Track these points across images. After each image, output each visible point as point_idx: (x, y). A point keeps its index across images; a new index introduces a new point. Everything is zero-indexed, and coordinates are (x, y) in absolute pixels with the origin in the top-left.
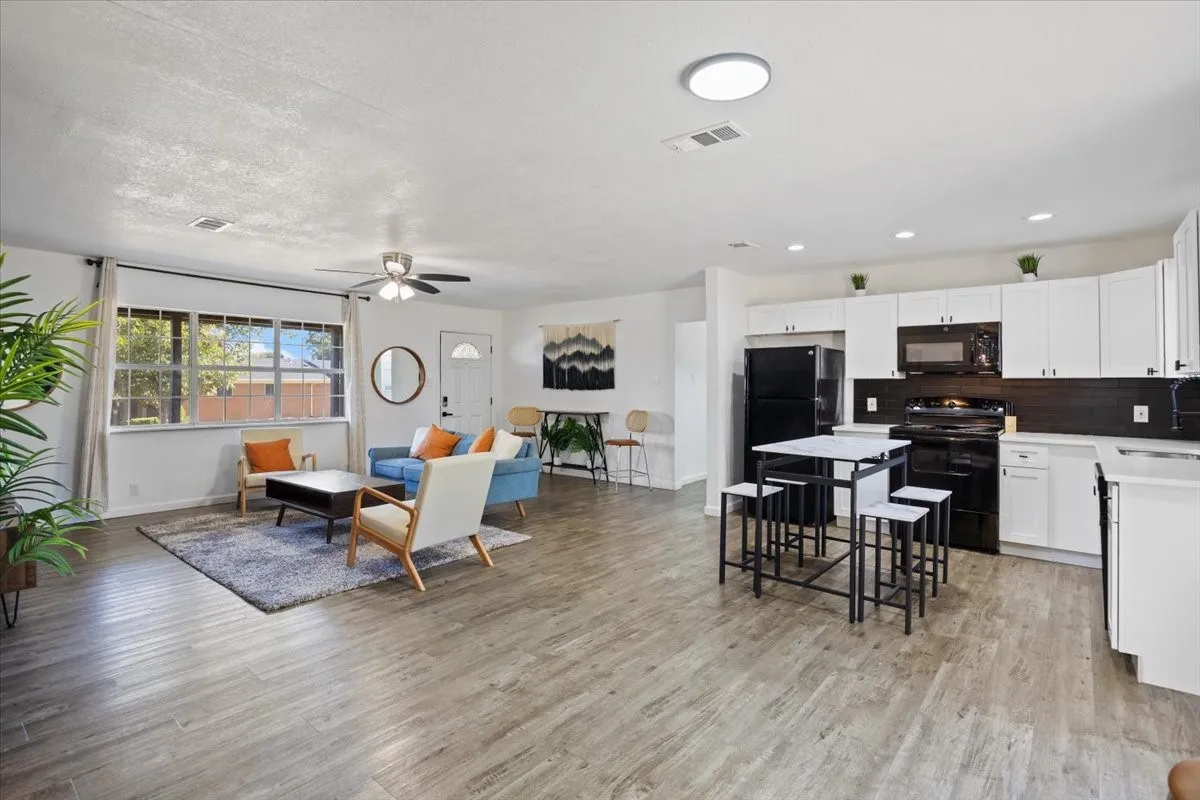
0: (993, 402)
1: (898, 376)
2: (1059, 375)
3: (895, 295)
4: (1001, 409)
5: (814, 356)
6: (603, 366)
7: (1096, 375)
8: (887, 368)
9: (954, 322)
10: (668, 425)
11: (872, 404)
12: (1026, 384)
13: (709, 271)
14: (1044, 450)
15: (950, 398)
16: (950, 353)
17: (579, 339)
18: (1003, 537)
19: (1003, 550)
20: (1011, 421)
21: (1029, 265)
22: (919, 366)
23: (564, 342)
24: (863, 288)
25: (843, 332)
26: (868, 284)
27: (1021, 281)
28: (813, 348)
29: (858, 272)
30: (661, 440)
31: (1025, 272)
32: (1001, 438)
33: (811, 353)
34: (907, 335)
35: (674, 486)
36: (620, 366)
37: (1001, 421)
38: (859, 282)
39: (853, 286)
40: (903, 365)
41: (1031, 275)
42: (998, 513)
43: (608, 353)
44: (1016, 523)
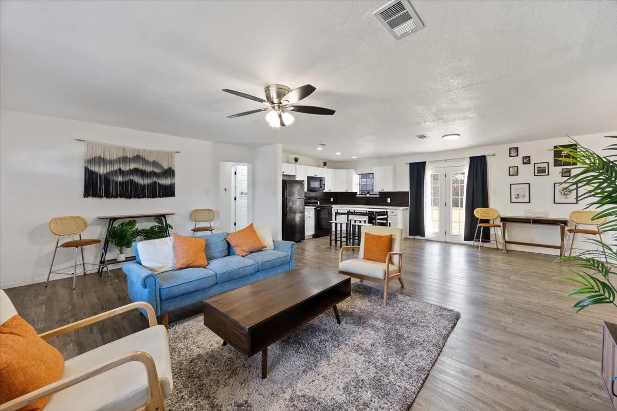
1: (307, 191)
3: (306, 166)
6: (164, 181)
9: (318, 176)
13: (280, 146)
17: (138, 158)
23: (120, 159)
24: (297, 162)
25: (295, 176)
31: (324, 166)
34: (310, 179)
36: (179, 182)
40: (309, 188)
43: (170, 173)
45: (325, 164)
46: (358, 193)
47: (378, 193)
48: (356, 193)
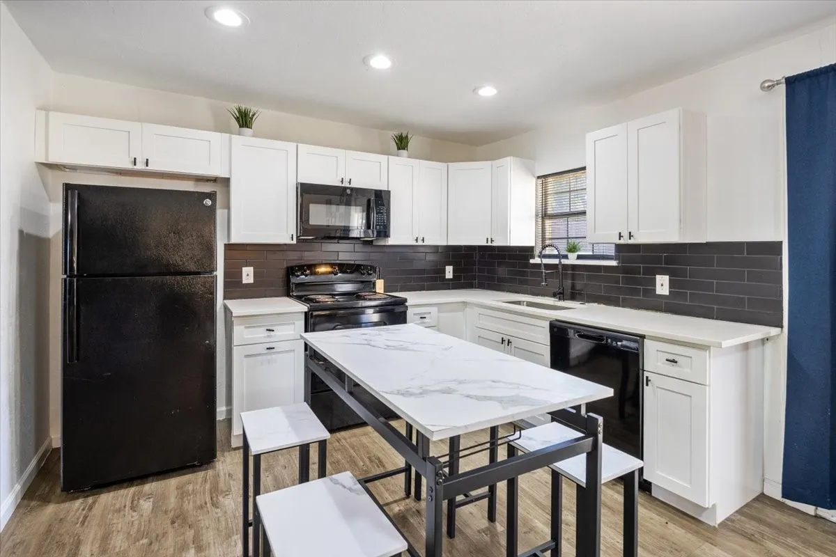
0: (366, 268)
1: (293, 240)
3: (293, 144)
5: (213, 208)
8: (282, 230)
9: (352, 185)
11: (248, 275)
14: (435, 309)
20: (380, 284)
24: (250, 126)
25: (226, 179)
26: (256, 124)
28: (211, 195)
29: (247, 107)
31: (399, 148)
33: (208, 203)
34: (309, 193)
38: (244, 119)
39: (234, 121)
40: (302, 229)
41: (405, 152)
45: (402, 143)
46: (537, 252)
47: (612, 252)
48: (527, 252)
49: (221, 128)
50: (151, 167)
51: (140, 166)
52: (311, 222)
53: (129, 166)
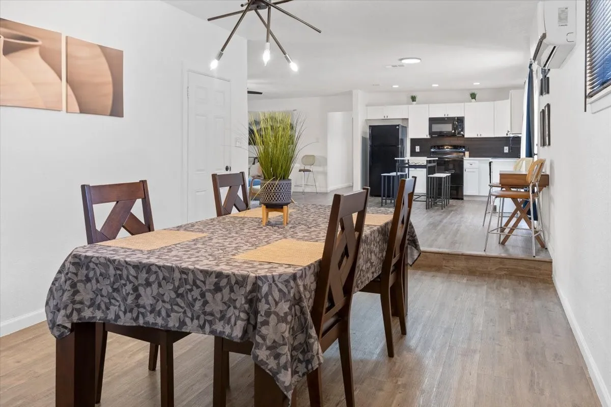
0: (461, 147)
1: (428, 137)
2: (482, 136)
3: (427, 105)
4: (464, 149)
5: (398, 129)
7: (493, 136)
8: (424, 134)
9: (449, 116)
10: (324, 161)
11: (418, 149)
12: (472, 139)
13: (354, 92)
14: (477, 162)
15: (446, 145)
16: (448, 128)
18: (465, 193)
19: (465, 198)
20: (467, 153)
21: (473, 96)
22: (435, 133)
24: (415, 101)
25: (407, 119)
26: (417, 99)
27: (471, 102)
28: (398, 125)
29: (414, 94)
30: (320, 169)
31: (472, 99)
32: (464, 158)
33: (398, 127)
34: (433, 121)
35: (327, 191)
37: (464, 153)
38: (413, 99)
39: (411, 100)
40: (431, 133)
41: (474, 100)
42: (463, 185)
44: (469, 188)
49: (408, 103)
50: (388, 118)
51: (386, 118)
52: (433, 131)
53: (383, 118)
